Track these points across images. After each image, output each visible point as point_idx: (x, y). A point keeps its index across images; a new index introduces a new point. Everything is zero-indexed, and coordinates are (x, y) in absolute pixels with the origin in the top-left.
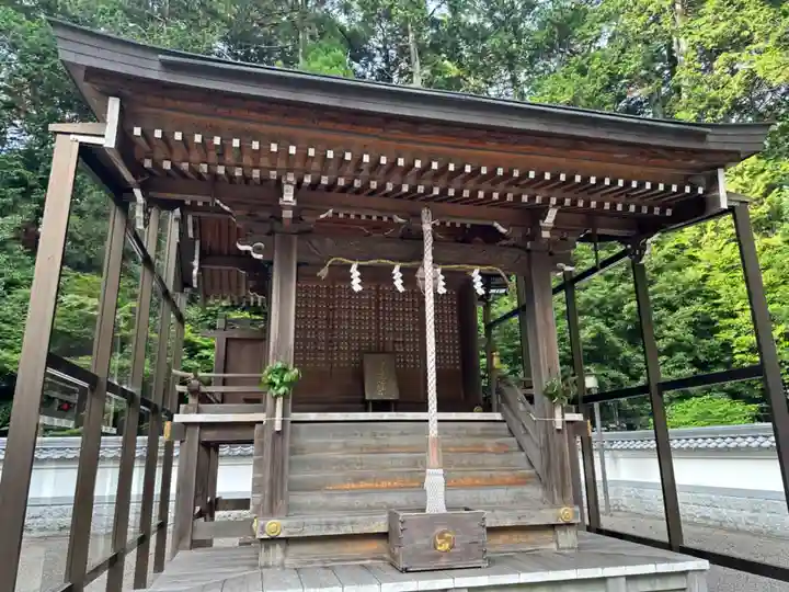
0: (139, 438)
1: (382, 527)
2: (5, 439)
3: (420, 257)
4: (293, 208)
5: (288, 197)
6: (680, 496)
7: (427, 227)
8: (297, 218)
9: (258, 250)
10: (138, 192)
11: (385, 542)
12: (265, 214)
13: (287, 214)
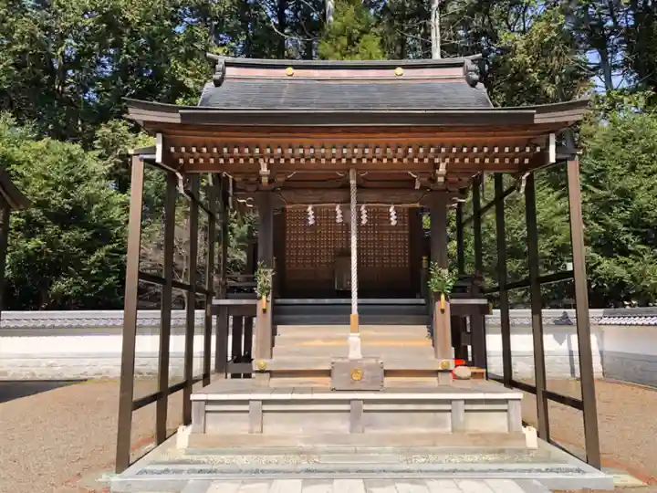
0: (196, 311)
1: (327, 367)
2: (122, 311)
3: (349, 201)
4: (268, 176)
5: (264, 170)
6: (513, 359)
7: (353, 182)
8: (271, 181)
9: (249, 202)
10: (178, 174)
11: (329, 379)
12: (253, 179)
13: (265, 180)
